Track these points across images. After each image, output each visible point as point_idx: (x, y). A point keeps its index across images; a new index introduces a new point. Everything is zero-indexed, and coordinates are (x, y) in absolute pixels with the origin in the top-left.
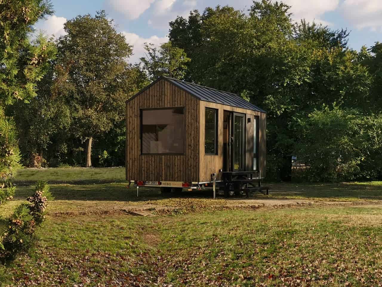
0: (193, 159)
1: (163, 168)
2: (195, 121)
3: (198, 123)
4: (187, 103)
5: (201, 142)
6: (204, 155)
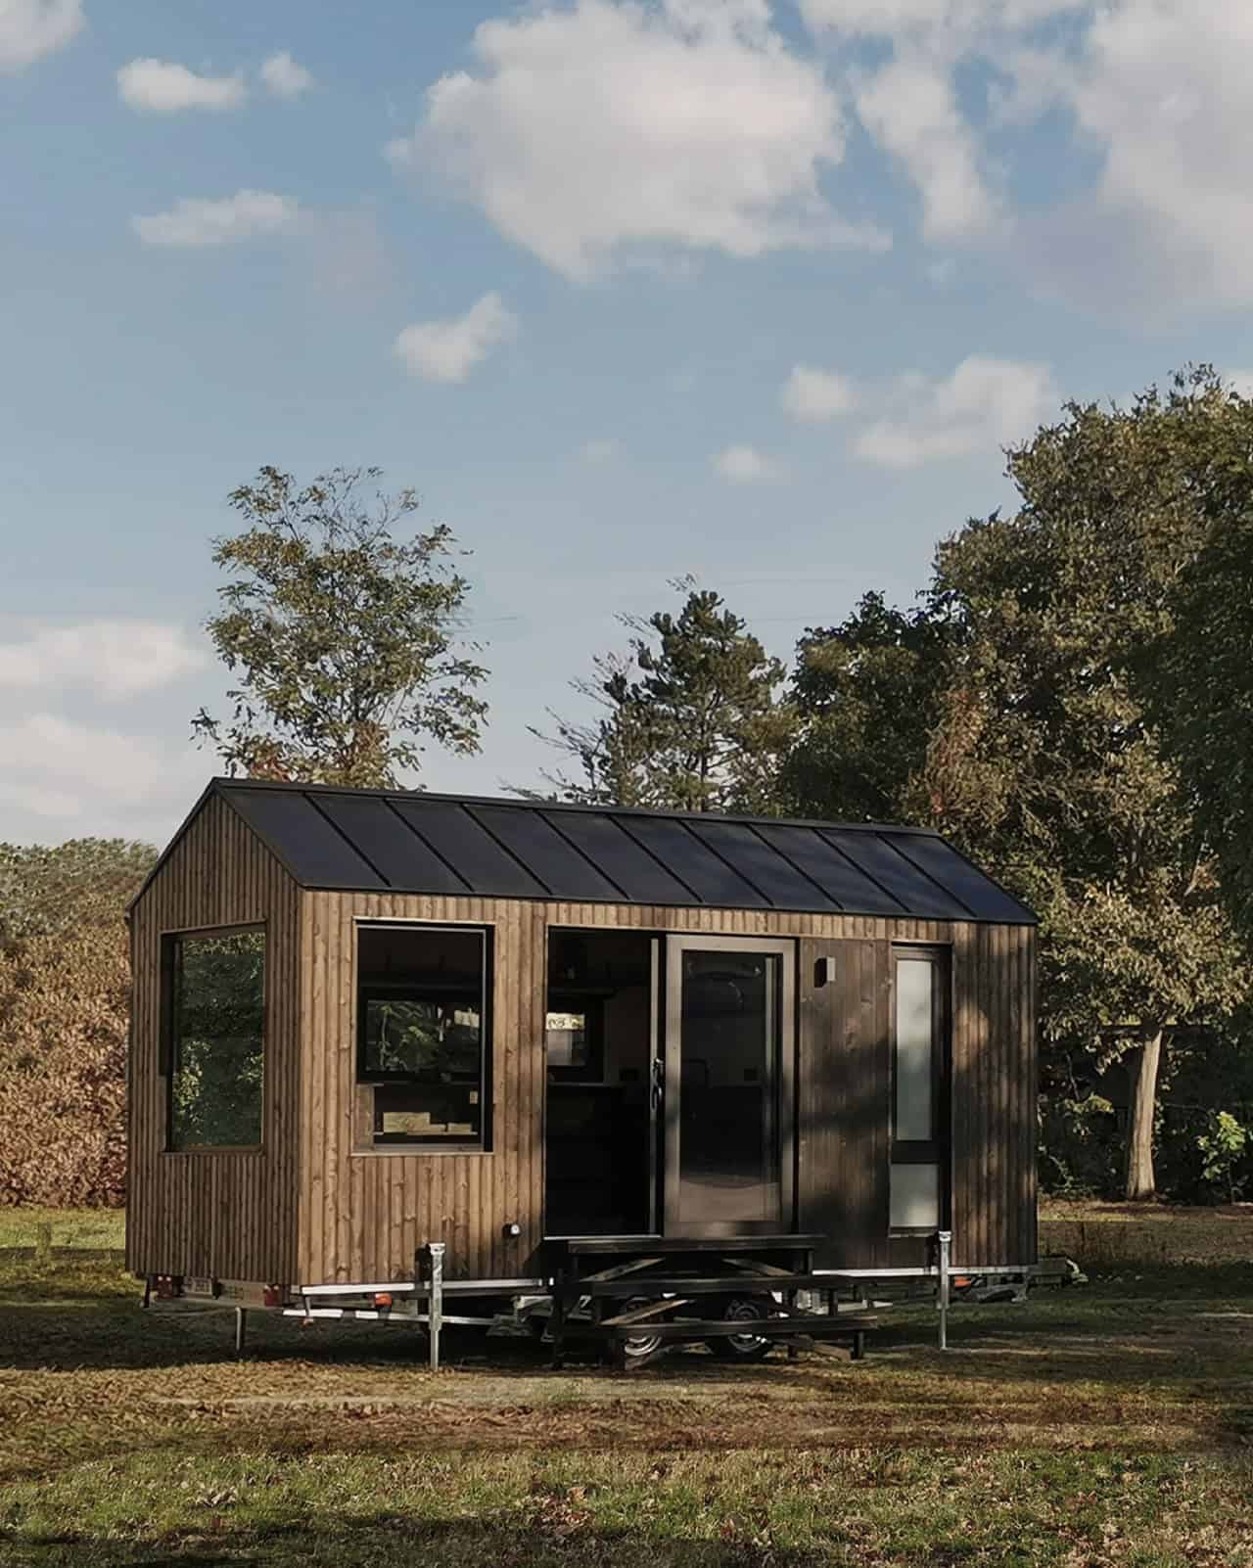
0: (285, 1172)
1: (213, 1214)
2: (291, 989)
3: (297, 999)
4: (272, 906)
5: (319, 1092)
6: (344, 1153)
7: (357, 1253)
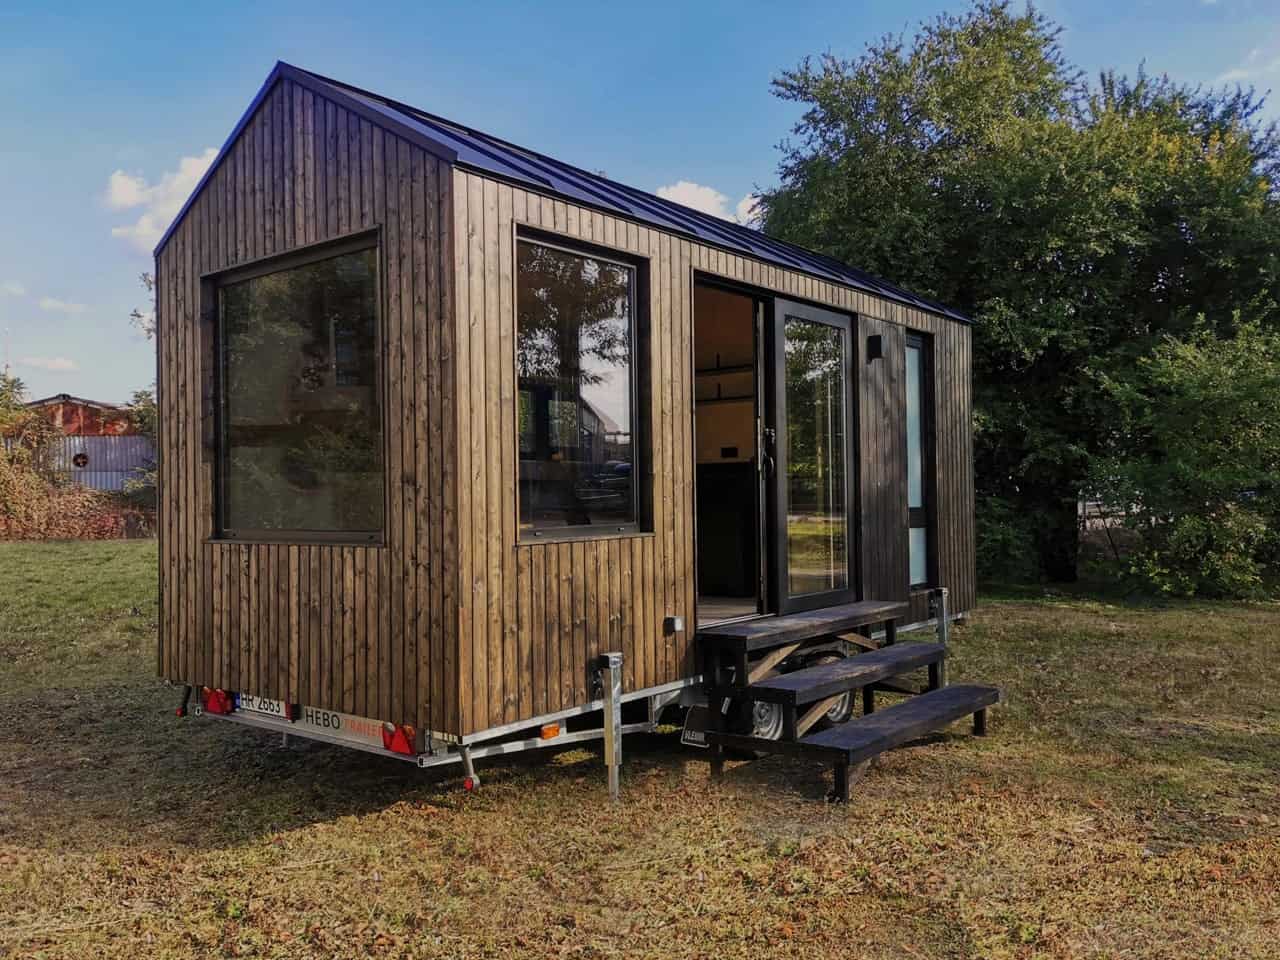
0: (428, 569)
1: (294, 620)
2: (433, 316)
3: (446, 328)
4: (391, 204)
5: (479, 460)
6: (510, 542)
7: (526, 676)
